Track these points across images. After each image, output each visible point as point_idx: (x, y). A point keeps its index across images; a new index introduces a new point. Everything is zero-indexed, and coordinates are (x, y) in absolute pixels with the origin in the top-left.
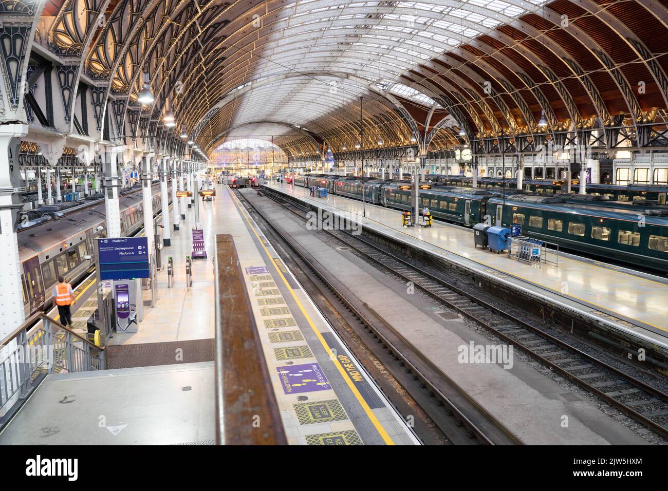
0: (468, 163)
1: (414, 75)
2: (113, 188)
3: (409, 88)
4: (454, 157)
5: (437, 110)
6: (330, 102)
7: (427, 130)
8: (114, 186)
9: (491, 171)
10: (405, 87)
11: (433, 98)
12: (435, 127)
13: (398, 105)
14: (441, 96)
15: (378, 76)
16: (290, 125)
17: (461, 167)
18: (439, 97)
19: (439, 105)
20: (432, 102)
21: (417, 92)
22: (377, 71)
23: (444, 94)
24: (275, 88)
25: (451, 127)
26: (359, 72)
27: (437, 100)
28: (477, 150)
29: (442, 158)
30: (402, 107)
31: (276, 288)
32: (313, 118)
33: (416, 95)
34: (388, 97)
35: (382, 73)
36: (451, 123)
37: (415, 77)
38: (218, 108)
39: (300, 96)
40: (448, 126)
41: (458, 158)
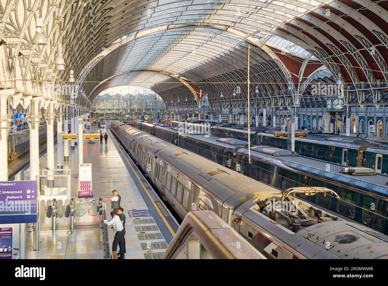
0: (339, 113)
1: (290, 27)
2: (36, 123)
3: (284, 40)
4: (325, 106)
5: (310, 61)
6: (208, 53)
7: (300, 80)
8: (36, 122)
9: (362, 120)
10: (280, 39)
11: (308, 50)
12: (308, 78)
13: (274, 56)
14: (316, 47)
15: (256, 28)
16: (170, 74)
17: (332, 116)
18: (315, 49)
19: (313, 57)
20: (307, 53)
21: (292, 44)
22: (255, 24)
23: (319, 46)
24: (157, 39)
25: (323, 78)
26: (237, 25)
27: (312, 52)
28: (350, 100)
29: (313, 107)
30: (277, 58)
31: (159, 232)
32: (191, 68)
33: (290, 47)
34: (264, 48)
35: (259, 26)
36: (323, 74)
37: (291, 30)
38: (103, 56)
39: (179, 47)
40: (320, 77)
41: (329, 107)
